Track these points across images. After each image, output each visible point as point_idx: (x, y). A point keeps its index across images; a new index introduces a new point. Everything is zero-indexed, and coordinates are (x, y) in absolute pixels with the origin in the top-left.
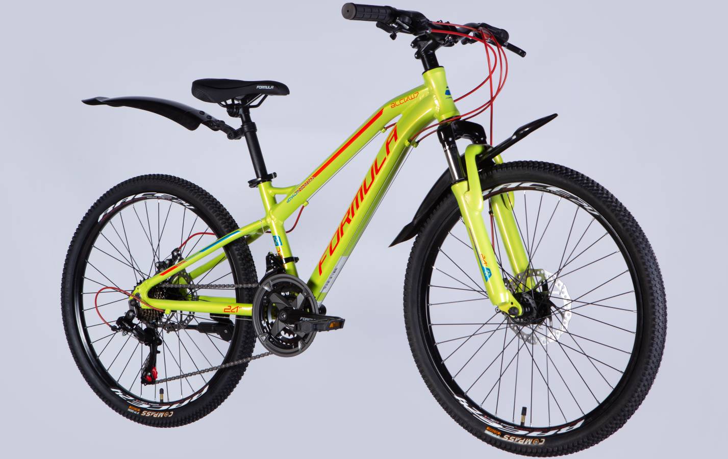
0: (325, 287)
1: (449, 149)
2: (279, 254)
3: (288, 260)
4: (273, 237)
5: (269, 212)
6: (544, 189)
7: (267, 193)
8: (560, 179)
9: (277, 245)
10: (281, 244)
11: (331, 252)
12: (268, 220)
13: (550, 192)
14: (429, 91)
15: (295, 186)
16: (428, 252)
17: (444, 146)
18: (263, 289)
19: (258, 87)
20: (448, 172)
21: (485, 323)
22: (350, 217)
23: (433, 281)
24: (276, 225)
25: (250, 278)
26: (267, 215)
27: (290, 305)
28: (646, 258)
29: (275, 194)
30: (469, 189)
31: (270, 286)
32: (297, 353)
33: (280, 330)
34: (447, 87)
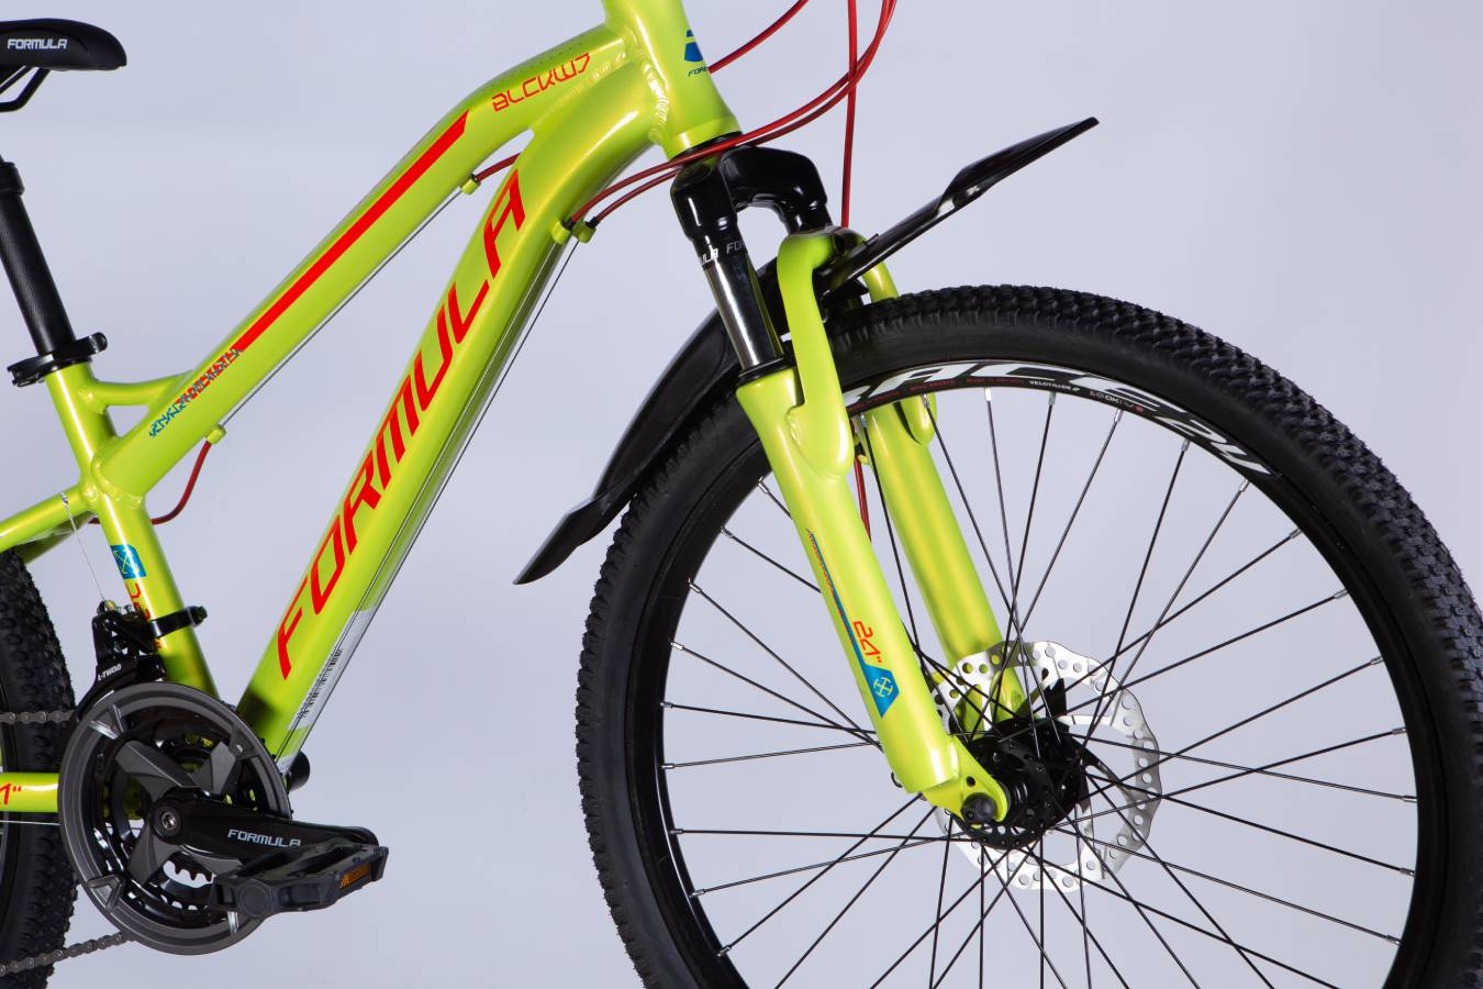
0: (303, 713)
1: (720, 259)
2: (136, 605)
3: (168, 624)
4: (113, 548)
5: (92, 469)
6: (1059, 385)
7: (78, 401)
8: (1124, 351)
9: (127, 575)
10: (143, 574)
11: (319, 602)
12: (90, 492)
13: (1084, 393)
14: (627, 49)
15: (176, 376)
16: (655, 597)
17: (702, 250)
18: (91, 731)
19: (11, 42)
20: (715, 327)
21: (867, 833)
22: (376, 483)
23: (674, 690)
24: (120, 508)
25: (44, 685)
26: (83, 476)
27: (190, 781)
28: (1453, 623)
29: (107, 406)
30: (801, 400)
31: (113, 724)
32: (225, 940)
33: (159, 858)
34: (689, 34)
